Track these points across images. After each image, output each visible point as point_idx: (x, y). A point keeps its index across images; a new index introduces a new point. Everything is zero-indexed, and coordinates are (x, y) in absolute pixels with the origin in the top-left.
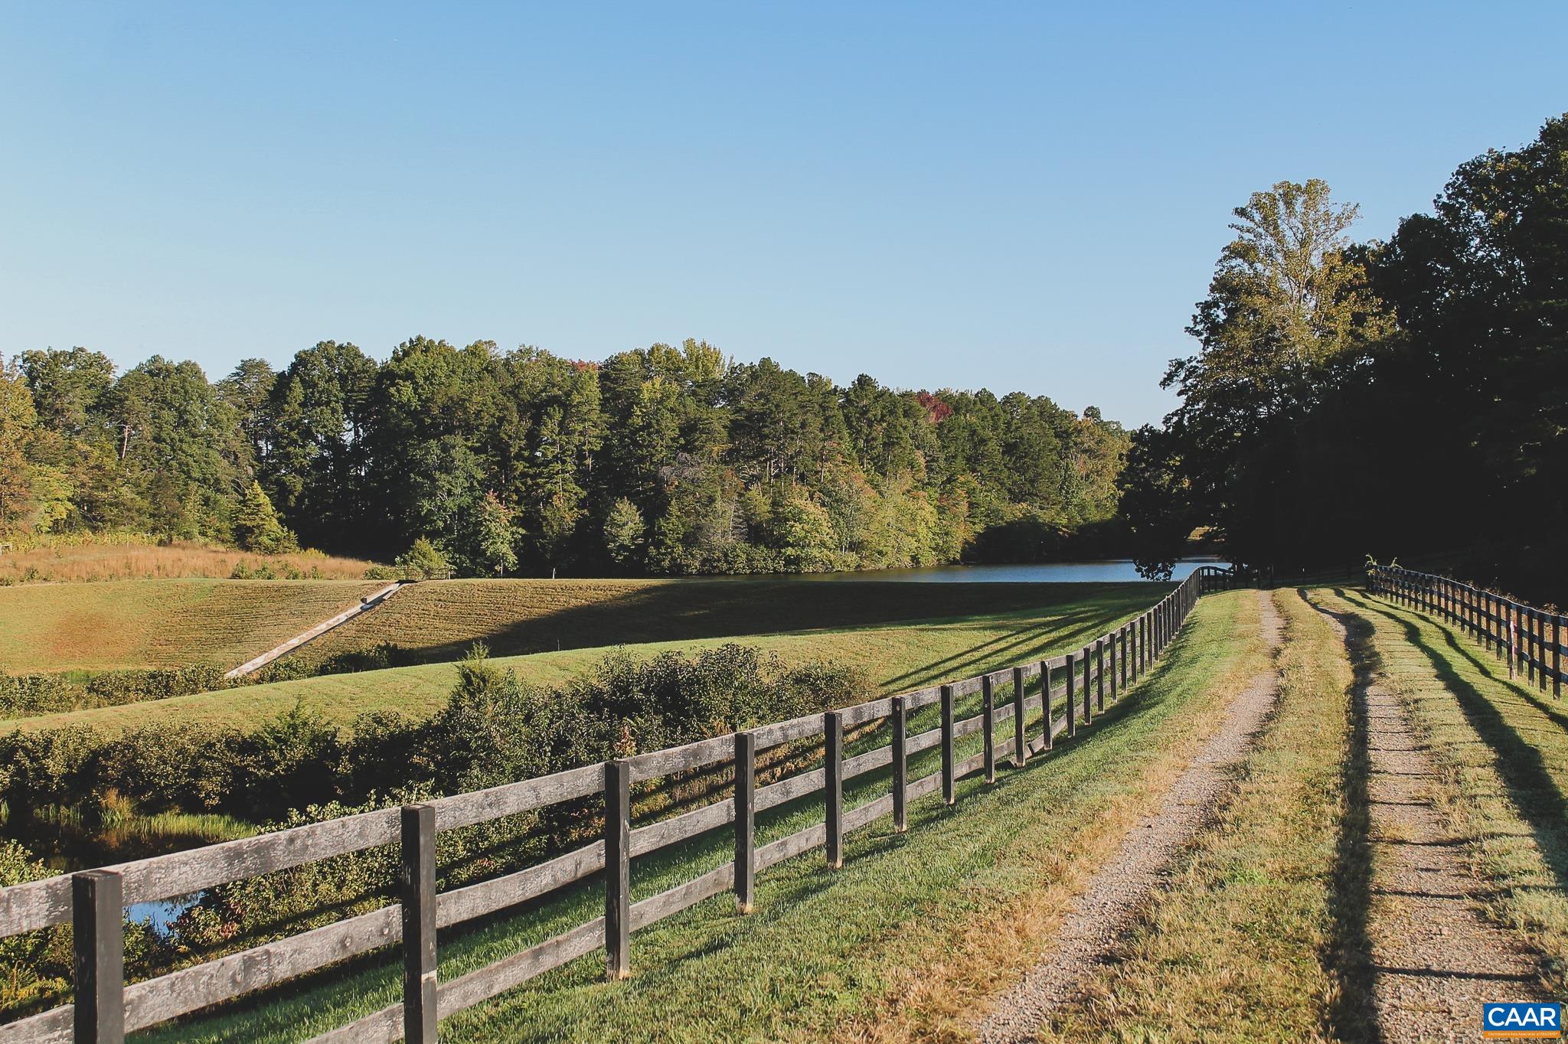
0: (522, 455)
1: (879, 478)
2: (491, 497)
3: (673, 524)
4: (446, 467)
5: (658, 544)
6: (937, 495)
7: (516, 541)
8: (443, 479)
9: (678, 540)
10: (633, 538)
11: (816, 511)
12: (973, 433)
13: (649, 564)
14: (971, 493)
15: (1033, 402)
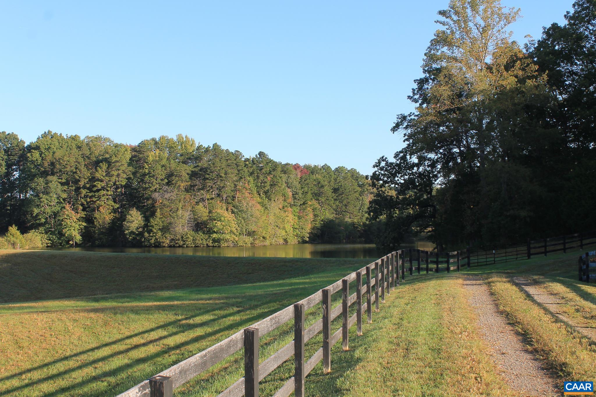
0: (86, 186)
1: (266, 201)
2: (68, 207)
3: (156, 222)
4: (46, 192)
5: (149, 232)
6: (298, 210)
7: (81, 229)
8: (44, 197)
9: (160, 229)
10: (138, 228)
11: (229, 216)
12: (319, 183)
13: (144, 241)
14: (314, 210)
15: (348, 171)
